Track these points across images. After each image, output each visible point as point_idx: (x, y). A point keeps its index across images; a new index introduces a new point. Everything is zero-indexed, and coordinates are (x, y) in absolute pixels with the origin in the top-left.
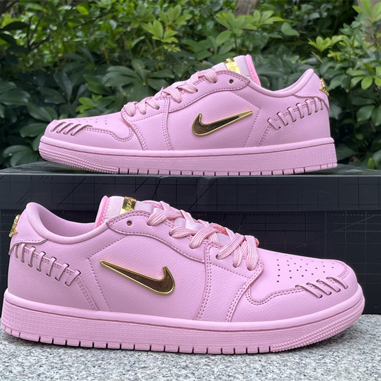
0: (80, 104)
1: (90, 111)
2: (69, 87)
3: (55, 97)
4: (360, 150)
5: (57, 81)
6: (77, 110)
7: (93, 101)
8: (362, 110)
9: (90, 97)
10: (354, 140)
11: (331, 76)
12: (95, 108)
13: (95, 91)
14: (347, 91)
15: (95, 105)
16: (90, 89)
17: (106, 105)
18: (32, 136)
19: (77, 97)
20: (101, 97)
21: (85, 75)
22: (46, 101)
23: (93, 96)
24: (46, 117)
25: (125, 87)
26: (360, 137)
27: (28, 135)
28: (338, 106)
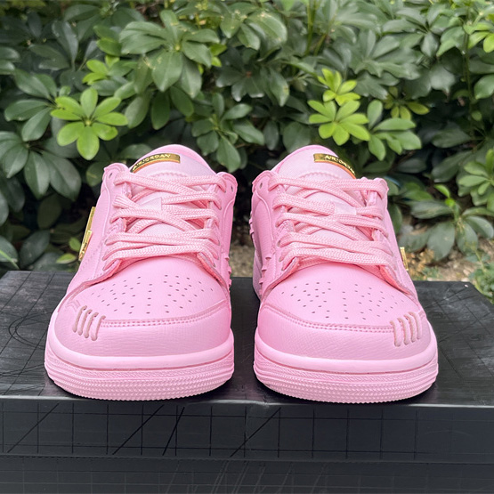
0: (87, 71)
1: (101, 82)
2: (73, 44)
3: (54, 60)
4: (477, 134)
5: (57, 35)
6: (84, 80)
7: (107, 67)
8: (482, 82)
9: (102, 59)
10: (469, 119)
11: (442, 29)
12: (109, 77)
13: (109, 52)
14: (463, 53)
15: (109, 73)
16: (102, 49)
17: (124, 73)
18: (20, 119)
19: (85, 59)
20: (117, 60)
21: (95, 27)
22: (41, 66)
23: (107, 59)
24: (41, 90)
25: (149, 54)
26: (477, 116)
27: (15, 118)
28: (450, 72)
